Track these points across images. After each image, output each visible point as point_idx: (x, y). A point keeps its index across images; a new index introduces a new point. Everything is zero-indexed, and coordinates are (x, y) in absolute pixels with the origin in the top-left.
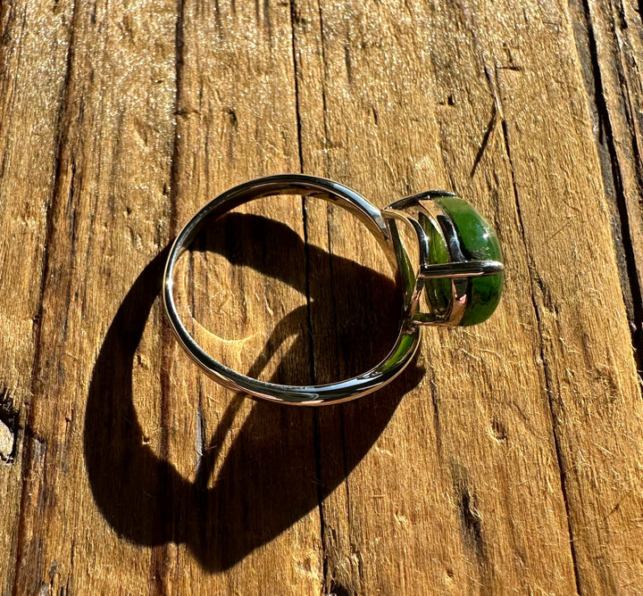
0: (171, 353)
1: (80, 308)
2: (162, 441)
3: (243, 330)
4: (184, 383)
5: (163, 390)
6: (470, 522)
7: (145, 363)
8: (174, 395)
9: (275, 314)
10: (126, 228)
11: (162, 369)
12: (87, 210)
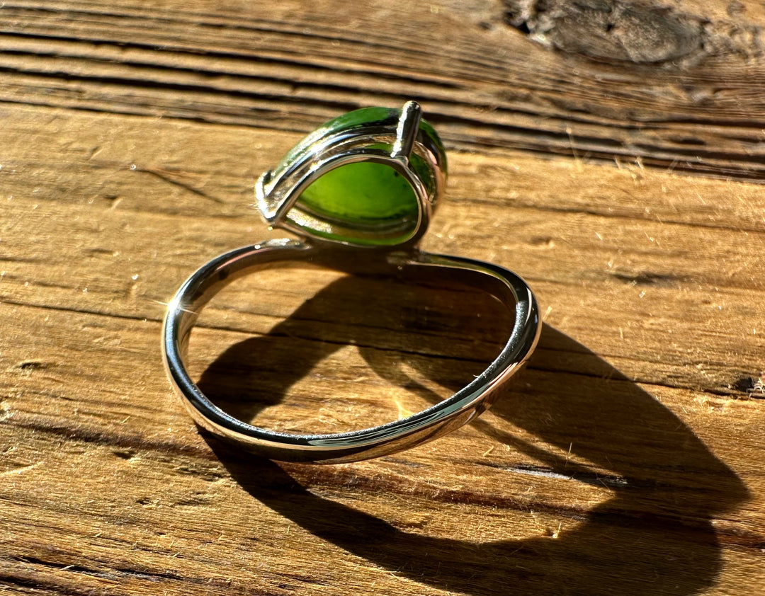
0: (411, 483)
1: (310, 585)
2: (554, 513)
3: (385, 408)
4: (460, 477)
5: (471, 502)
6: (645, 279)
7: (421, 519)
8: (480, 490)
9: (366, 375)
10: (175, 510)
11: (435, 499)
12: (119, 553)
